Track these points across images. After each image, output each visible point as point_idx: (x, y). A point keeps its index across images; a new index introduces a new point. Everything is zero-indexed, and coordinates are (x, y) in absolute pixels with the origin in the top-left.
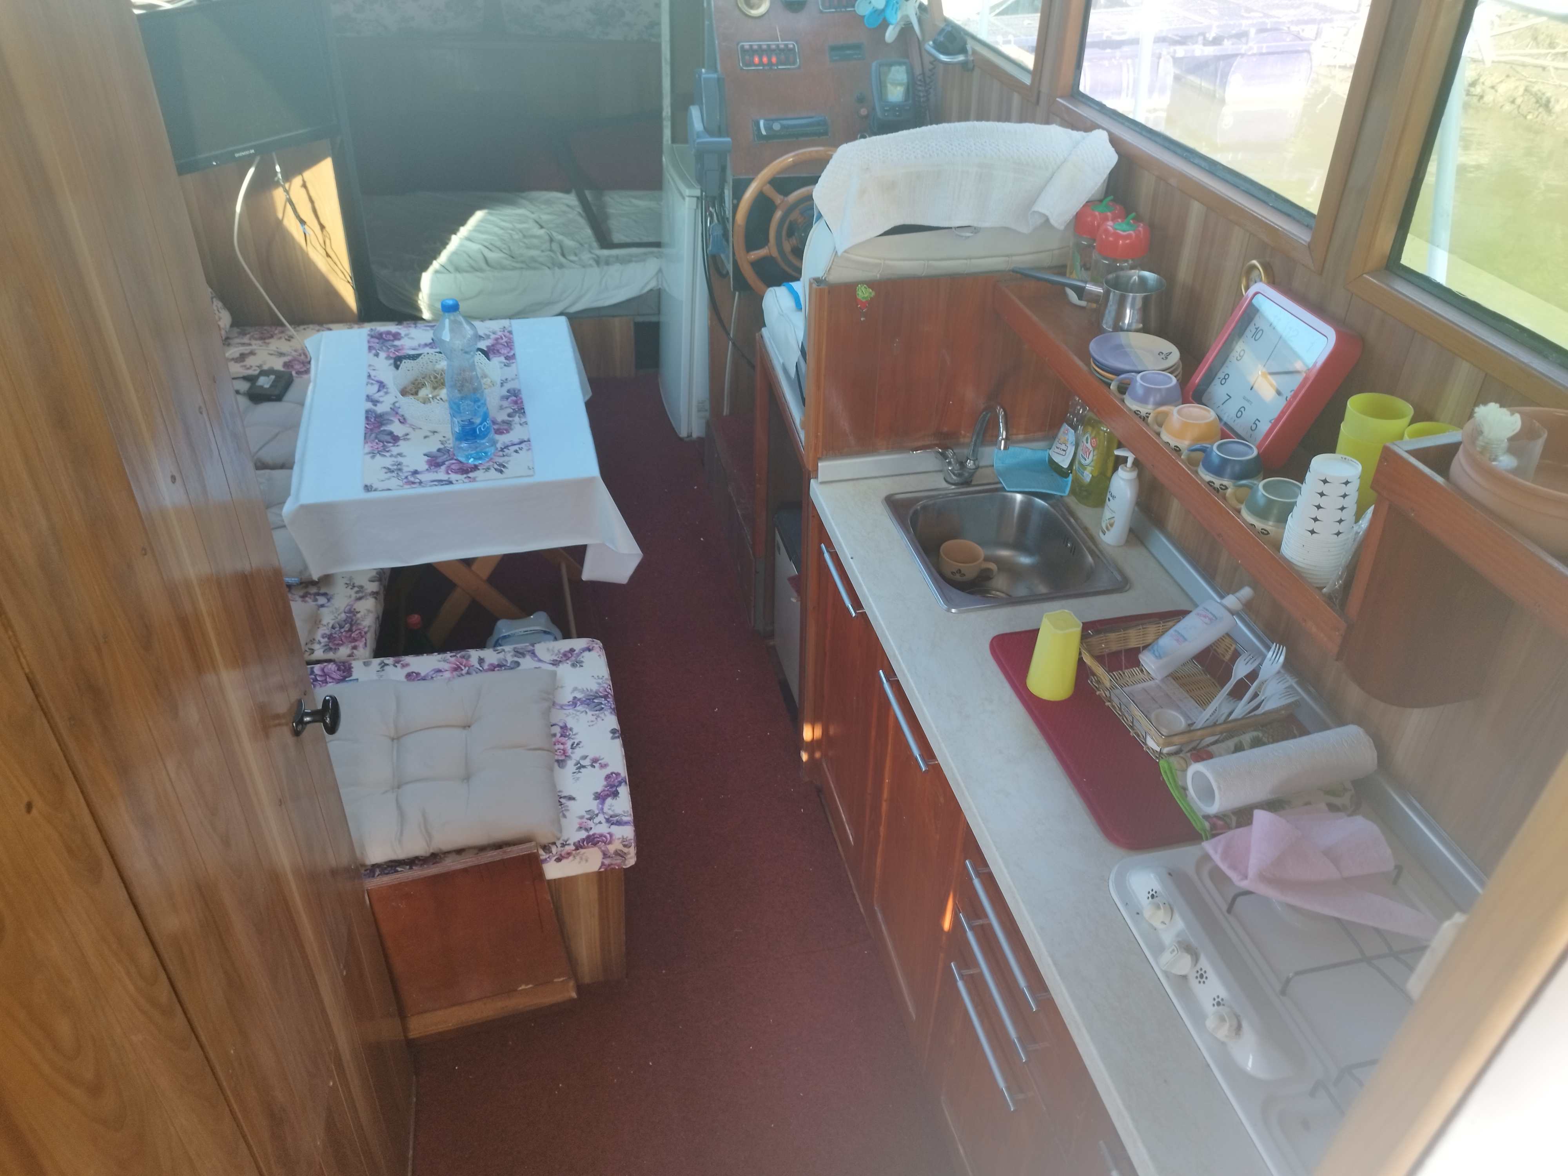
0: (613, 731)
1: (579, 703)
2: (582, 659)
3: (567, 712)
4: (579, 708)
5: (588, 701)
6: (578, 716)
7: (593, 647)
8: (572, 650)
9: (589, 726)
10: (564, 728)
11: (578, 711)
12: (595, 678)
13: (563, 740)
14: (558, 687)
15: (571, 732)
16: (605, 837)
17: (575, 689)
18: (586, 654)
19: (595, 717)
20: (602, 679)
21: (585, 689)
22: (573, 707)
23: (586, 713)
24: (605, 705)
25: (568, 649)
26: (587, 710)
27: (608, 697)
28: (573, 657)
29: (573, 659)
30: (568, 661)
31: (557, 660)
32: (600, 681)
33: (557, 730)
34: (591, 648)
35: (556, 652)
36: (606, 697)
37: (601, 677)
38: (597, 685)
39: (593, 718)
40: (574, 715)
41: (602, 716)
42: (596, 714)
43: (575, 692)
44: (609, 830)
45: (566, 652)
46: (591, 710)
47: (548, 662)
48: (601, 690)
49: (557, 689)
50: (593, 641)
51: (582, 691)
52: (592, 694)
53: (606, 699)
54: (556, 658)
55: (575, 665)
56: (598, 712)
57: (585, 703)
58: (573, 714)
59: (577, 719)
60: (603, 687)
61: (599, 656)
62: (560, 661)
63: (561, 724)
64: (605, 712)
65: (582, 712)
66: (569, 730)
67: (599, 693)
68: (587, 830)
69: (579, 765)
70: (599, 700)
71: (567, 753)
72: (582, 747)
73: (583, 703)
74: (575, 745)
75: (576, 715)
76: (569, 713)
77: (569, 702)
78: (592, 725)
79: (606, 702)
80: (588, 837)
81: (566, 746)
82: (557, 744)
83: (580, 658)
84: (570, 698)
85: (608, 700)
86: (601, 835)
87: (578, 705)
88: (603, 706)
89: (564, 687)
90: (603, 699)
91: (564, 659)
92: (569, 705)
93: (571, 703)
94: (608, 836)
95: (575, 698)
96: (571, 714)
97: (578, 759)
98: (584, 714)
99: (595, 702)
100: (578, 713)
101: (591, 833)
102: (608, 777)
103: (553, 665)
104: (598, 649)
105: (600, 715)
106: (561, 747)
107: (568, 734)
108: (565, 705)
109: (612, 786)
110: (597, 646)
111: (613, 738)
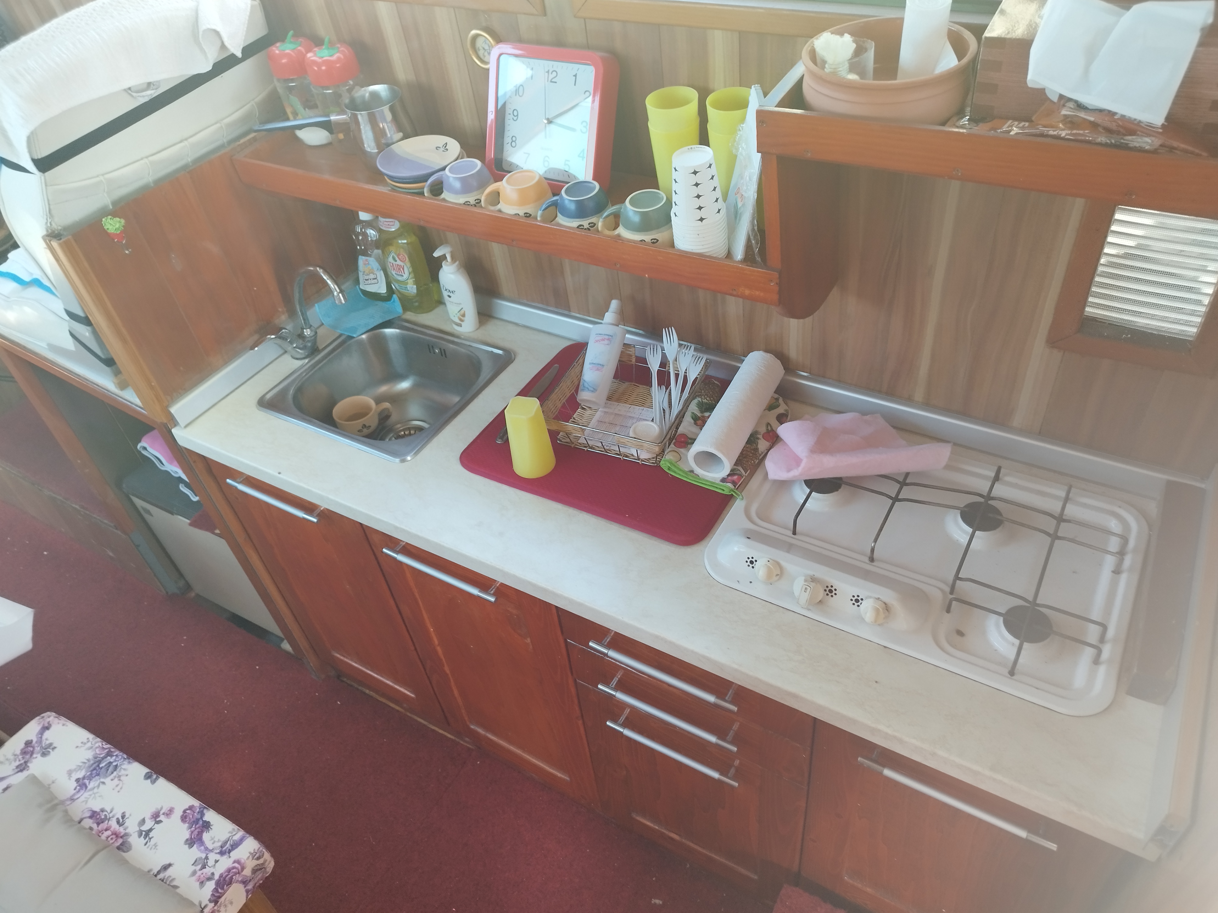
0: (147, 776)
1: (87, 781)
2: (48, 742)
3: (82, 799)
4: (91, 785)
5: (95, 771)
6: (97, 793)
7: (49, 722)
8: (28, 743)
9: (119, 792)
10: (94, 815)
11: (94, 788)
12: (81, 746)
13: (103, 826)
14: (49, 785)
15: (104, 813)
16: (234, 868)
17: (70, 773)
18: (47, 734)
19: (116, 780)
20: (88, 742)
21: (81, 764)
22: (84, 789)
23: (103, 783)
24: (115, 761)
25: (22, 745)
26: (102, 780)
27: (112, 752)
28: (36, 748)
29: (38, 749)
30: (34, 756)
31: (21, 765)
32: (89, 745)
33: (88, 823)
34: (46, 725)
35: (12, 757)
36: (110, 754)
37: (85, 741)
38: (90, 751)
39: (116, 781)
40: (93, 795)
41: (123, 772)
42: (115, 777)
43: (73, 775)
44: (231, 861)
45: (22, 750)
46: (106, 777)
47: (13, 773)
48: (98, 752)
49: (49, 788)
50: (43, 717)
51: (79, 768)
52: (92, 762)
53: (112, 756)
54: (18, 763)
55: (46, 753)
56: (115, 773)
57: (93, 776)
58: (90, 795)
59: (100, 796)
60: (97, 748)
61: (63, 725)
62: (26, 762)
63: (88, 814)
64: (123, 767)
65: (99, 786)
66: (101, 813)
67: (99, 756)
68: (209, 879)
69: (144, 833)
70: (106, 761)
71: (120, 833)
72: (130, 815)
73: (90, 778)
74: (121, 821)
75: (94, 794)
76: (86, 798)
77: (75, 789)
78: (121, 788)
79: (114, 758)
80: (218, 883)
81: (112, 829)
82: (100, 835)
83: (45, 743)
84: (75, 784)
85: (115, 754)
86: (229, 870)
87: (87, 784)
88: (114, 764)
89: (56, 779)
90: (109, 758)
91: (28, 757)
92: (79, 791)
93: (78, 788)
94: (236, 865)
95: (77, 780)
96: (89, 797)
97: (138, 829)
98: (102, 786)
99: (102, 768)
100: (96, 790)
101: (217, 877)
102: (184, 818)
103: (21, 771)
104: (56, 720)
105: (120, 774)
106: (108, 833)
107: (103, 817)
108: (74, 795)
109: (196, 822)
110: (51, 719)
111: (153, 782)
